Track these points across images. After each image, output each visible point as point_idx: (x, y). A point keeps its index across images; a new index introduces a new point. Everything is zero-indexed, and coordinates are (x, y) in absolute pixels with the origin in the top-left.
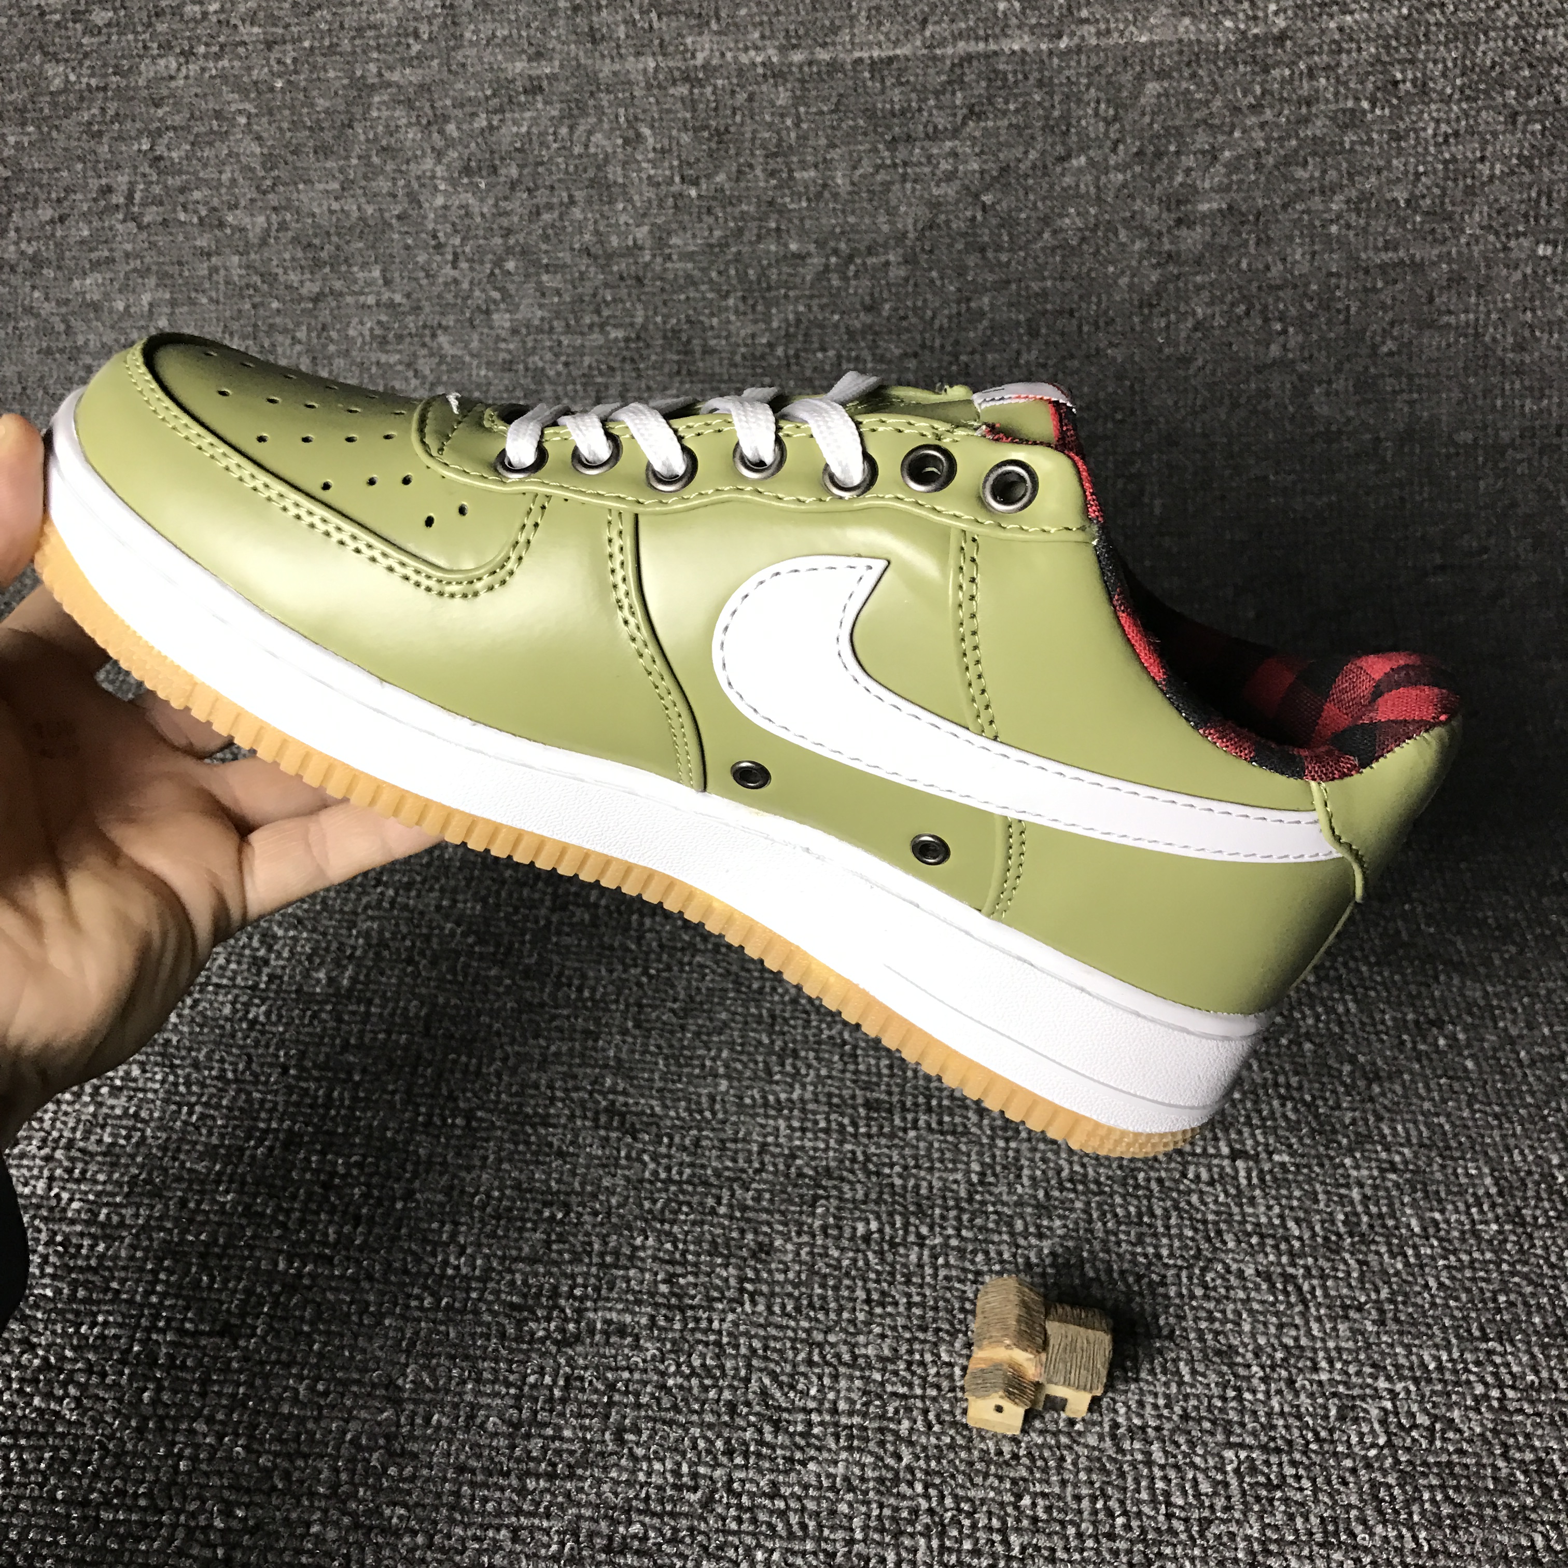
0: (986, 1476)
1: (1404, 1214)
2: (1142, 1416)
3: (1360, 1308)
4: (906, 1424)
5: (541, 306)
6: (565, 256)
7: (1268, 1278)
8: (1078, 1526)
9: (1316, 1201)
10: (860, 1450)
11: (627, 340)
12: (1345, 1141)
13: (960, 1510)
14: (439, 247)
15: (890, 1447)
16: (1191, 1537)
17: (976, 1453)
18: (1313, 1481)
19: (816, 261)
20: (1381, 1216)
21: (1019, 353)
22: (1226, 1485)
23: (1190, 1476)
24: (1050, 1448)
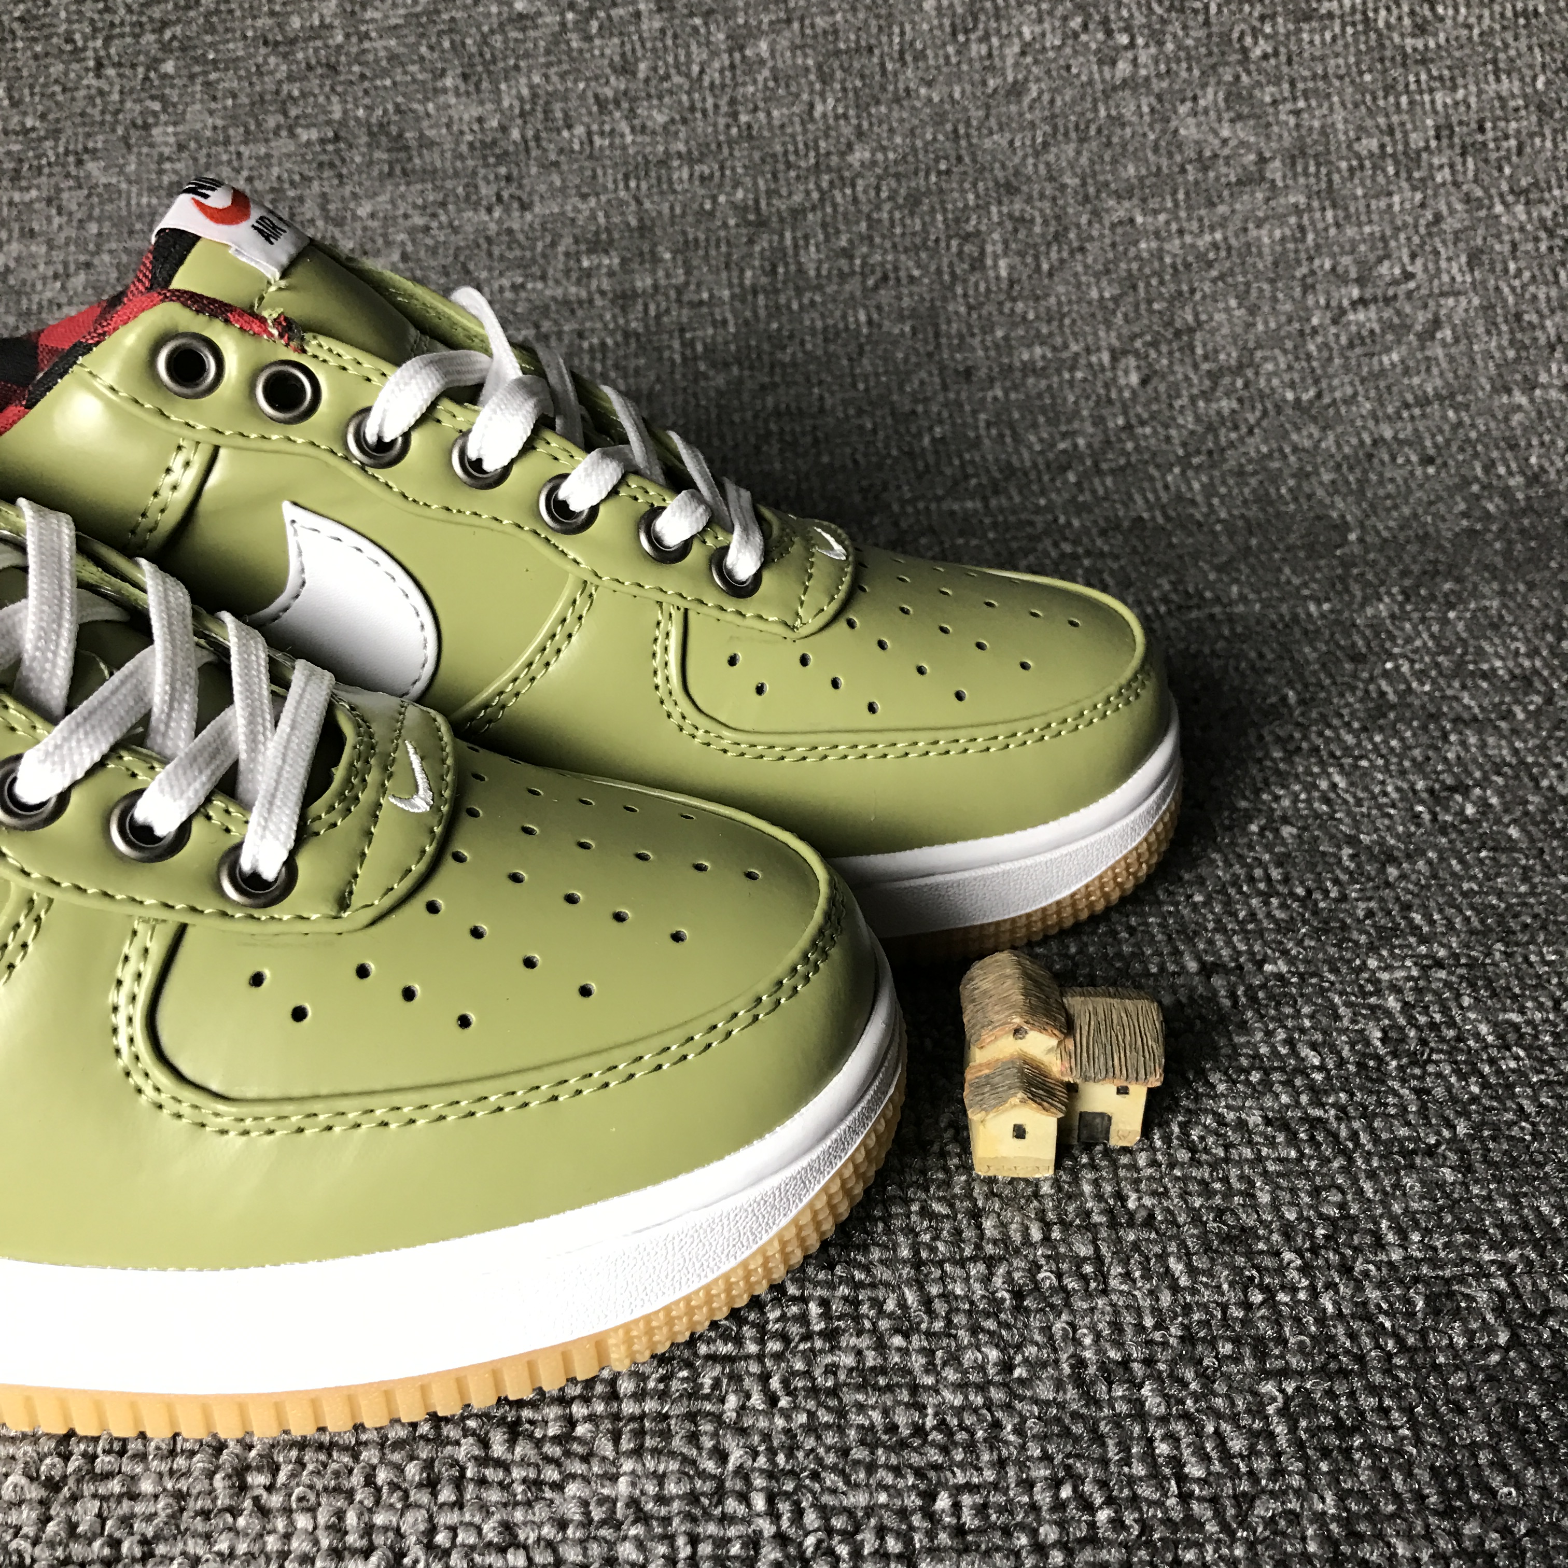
0: (871, 1468)
1: (1465, 1019)
2: (1119, 1345)
3: (1430, 1152)
4: (732, 1401)
5: (211, 113)
6: (237, 48)
7: (1285, 1126)
8: (1034, 1533)
9: (1337, 1017)
10: (656, 1452)
11: (323, 141)
12: (1363, 939)
13: (830, 1531)
14: (77, 54)
15: (708, 1443)
16: (1225, 1527)
17: (852, 1433)
18: (1409, 1411)
19: (551, 19)
20: (1433, 1026)
21: (811, 106)
22: (1271, 1437)
23: (1210, 1429)
24: (976, 1411)
